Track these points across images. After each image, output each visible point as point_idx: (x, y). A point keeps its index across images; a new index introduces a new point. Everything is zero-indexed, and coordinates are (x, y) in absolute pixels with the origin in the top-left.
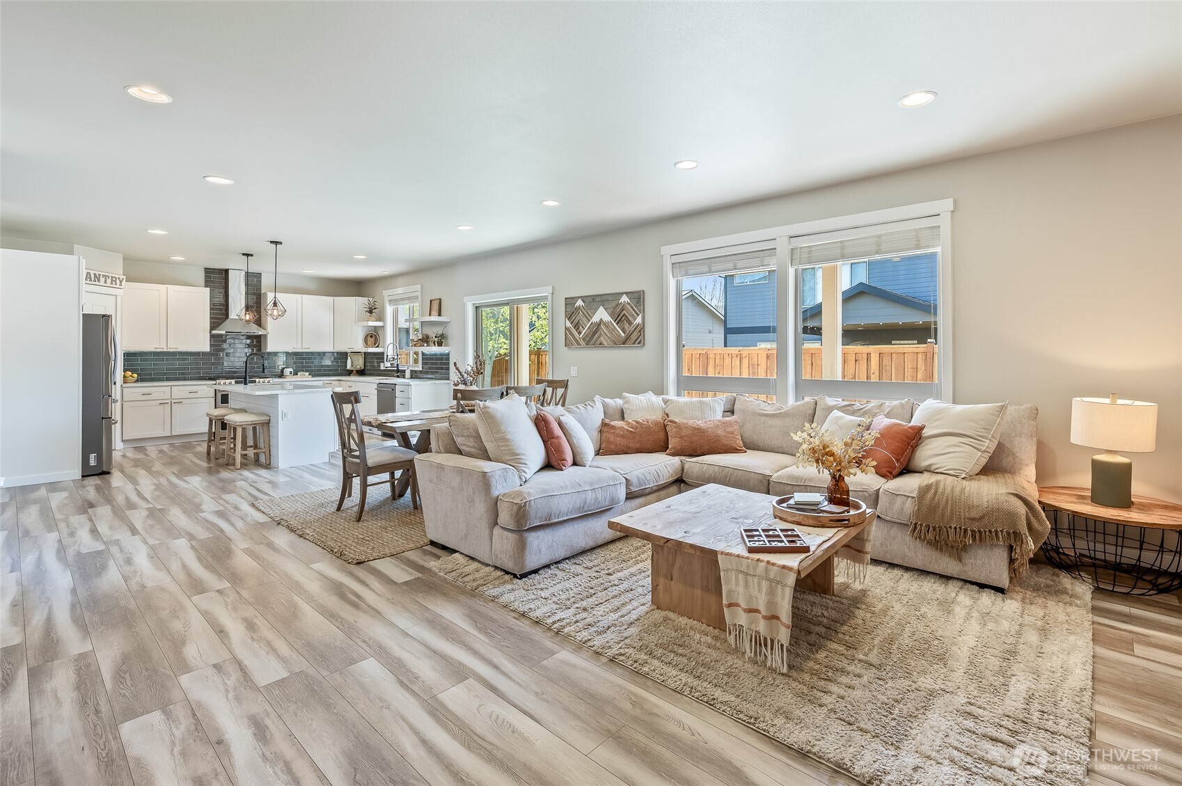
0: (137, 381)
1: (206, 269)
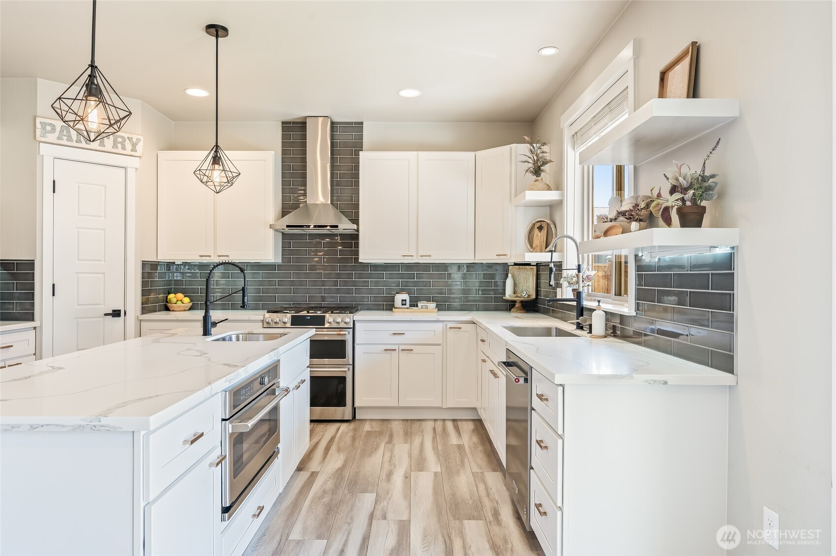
0: (191, 309)
1: (283, 123)
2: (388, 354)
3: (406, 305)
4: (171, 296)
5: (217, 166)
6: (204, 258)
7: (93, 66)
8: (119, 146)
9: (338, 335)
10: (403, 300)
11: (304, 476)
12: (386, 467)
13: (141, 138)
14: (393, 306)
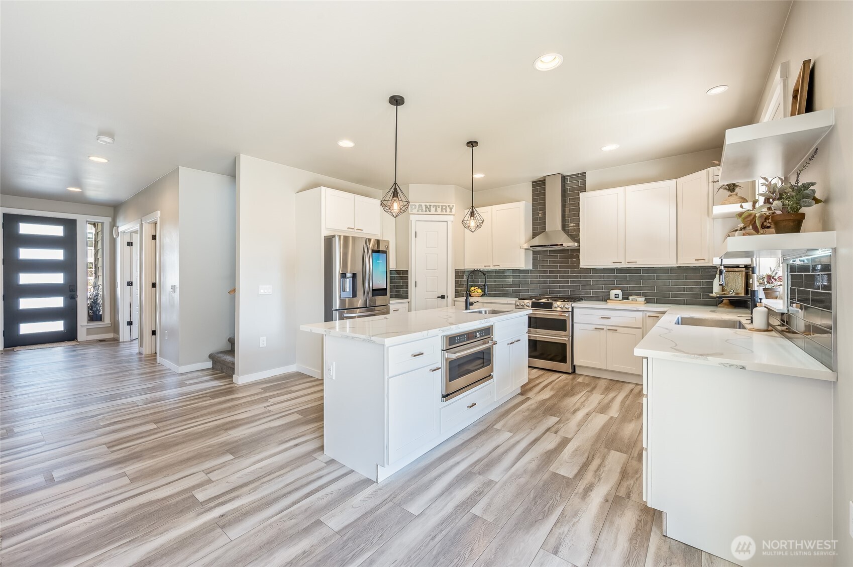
1: (533, 182)
2: (598, 332)
3: (618, 298)
4: (472, 288)
5: (472, 218)
6: (487, 267)
7: (395, 184)
8: (444, 210)
9: (560, 315)
10: (615, 294)
11: (521, 398)
12: (578, 405)
13: (454, 205)
14: (609, 299)
